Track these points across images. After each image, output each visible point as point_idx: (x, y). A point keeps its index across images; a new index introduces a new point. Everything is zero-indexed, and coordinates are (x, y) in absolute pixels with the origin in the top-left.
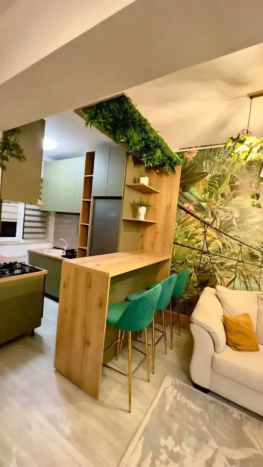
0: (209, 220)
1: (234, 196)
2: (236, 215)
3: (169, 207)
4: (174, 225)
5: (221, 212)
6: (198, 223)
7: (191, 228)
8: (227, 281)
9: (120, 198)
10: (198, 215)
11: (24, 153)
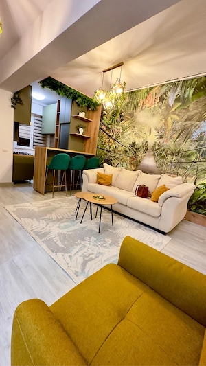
0: (111, 134)
1: (122, 120)
2: (121, 131)
3: (95, 129)
4: (97, 138)
5: (116, 130)
6: (107, 136)
7: (104, 139)
8: (116, 165)
9: (69, 123)
10: (107, 132)
11: (23, 102)
